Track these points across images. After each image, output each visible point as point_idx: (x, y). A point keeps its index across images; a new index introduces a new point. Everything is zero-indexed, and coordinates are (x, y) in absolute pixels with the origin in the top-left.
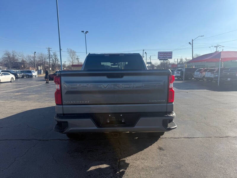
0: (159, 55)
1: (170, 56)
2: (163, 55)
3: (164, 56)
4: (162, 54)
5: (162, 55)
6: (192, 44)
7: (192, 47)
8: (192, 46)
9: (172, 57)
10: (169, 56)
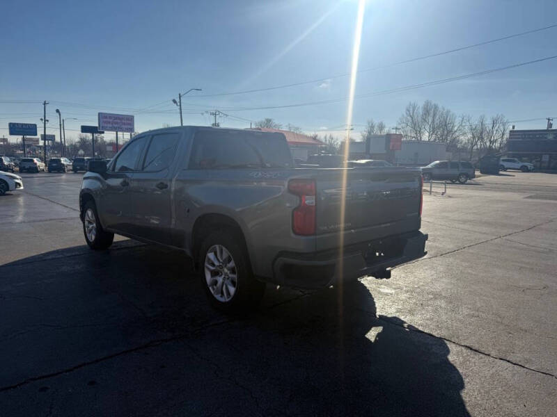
0: (101, 120)
1: (129, 127)
2: (111, 120)
3: (116, 126)
4: (108, 120)
5: (109, 123)
6: (179, 104)
7: (179, 110)
8: (181, 109)
9: (133, 128)
10: (126, 127)
